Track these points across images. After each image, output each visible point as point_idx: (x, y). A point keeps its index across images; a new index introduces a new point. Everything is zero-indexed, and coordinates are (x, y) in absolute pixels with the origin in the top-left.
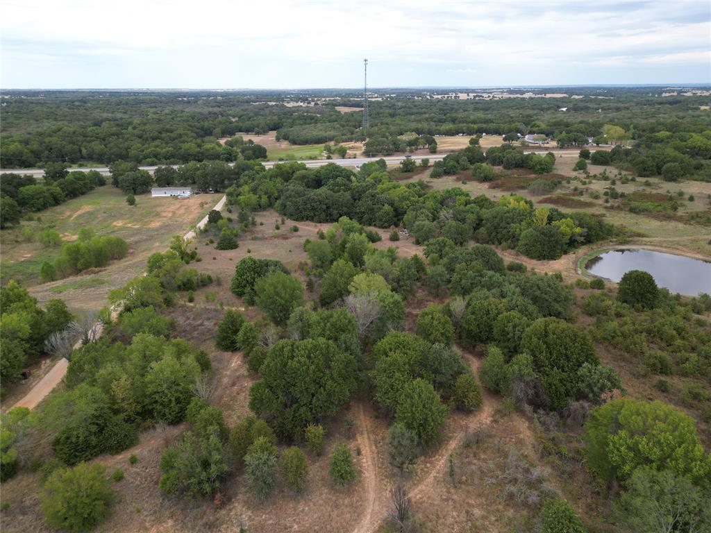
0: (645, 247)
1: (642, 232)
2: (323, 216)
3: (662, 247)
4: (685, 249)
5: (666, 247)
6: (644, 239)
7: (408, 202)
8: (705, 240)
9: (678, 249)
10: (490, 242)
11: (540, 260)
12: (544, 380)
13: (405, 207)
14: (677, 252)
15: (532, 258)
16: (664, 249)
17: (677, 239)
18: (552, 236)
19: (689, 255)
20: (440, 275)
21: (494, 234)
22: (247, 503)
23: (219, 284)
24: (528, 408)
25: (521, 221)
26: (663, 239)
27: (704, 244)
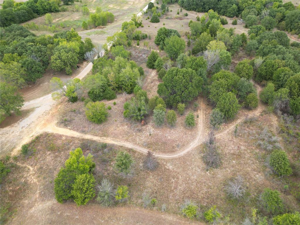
2: (201, 9)
7: (246, 4)
10: (286, 30)
12: (292, 101)
13: (244, 6)
20: (254, 45)
21: (289, 25)
22: (152, 126)
23: (150, 39)
24: (279, 112)
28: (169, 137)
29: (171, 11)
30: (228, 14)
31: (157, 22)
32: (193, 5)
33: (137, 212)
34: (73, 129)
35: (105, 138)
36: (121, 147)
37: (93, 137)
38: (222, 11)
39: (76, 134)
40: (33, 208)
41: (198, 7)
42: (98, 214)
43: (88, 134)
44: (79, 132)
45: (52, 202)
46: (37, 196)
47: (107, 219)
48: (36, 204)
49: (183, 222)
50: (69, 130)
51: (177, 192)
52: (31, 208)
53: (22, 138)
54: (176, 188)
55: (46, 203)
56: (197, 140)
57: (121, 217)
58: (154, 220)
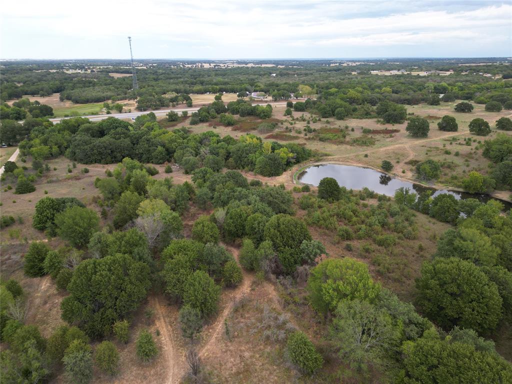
0: (331, 162)
1: (328, 153)
3: (339, 161)
4: (352, 161)
5: (342, 161)
6: (329, 157)
7: (175, 143)
8: (362, 155)
9: (347, 162)
10: (237, 168)
11: (270, 177)
12: (281, 255)
13: (174, 147)
15: (265, 176)
16: (341, 163)
17: (347, 155)
18: (276, 160)
19: (355, 164)
20: (206, 194)
21: (239, 162)
23: (22, 223)
24: (273, 276)
25: (255, 151)
26: (339, 156)
27: (362, 157)
29: (55, 169)
30: (154, 160)
31: (30, 192)
32: (93, 155)
38: (144, 158)
56: (171, 379)
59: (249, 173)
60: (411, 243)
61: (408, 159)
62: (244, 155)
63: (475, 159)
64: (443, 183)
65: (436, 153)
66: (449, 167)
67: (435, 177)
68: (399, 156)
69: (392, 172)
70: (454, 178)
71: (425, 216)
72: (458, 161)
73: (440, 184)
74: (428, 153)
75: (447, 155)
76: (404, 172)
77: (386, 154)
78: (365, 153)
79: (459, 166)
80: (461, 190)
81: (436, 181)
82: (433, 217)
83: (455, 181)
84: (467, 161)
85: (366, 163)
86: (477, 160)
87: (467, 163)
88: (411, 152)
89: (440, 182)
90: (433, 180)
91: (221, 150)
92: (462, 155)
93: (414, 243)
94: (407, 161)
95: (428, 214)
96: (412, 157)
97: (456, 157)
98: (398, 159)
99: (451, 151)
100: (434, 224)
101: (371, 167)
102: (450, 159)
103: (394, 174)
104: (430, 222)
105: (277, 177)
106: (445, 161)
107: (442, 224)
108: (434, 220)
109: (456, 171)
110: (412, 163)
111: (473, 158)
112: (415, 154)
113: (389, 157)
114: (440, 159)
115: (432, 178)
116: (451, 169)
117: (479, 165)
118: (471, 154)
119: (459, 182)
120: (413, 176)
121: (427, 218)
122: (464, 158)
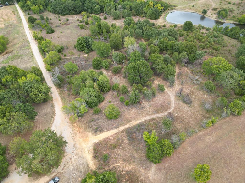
0: (177, 10)
1: (174, 5)
2: (73, 12)
3: (181, 9)
4: (187, 9)
5: (182, 9)
6: (176, 7)
7: (104, 3)
8: (191, 5)
9: (185, 9)
10: (137, 15)
11: (155, 20)
12: (190, 57)
13: (104, 5)
14: (185, 10)
15: (152, 19)
16: (182, 10)
17: (184, 6)
18: (157, 11)
19: (189, 11)
21: (137, 12)
22: (145, 101)
23: (67, 48)
25: (145, 7)
26: (181, 7)
27: (191, 7)
28: (159, 102)
29: (51, 19)
30: (95, 12)
31: (53, 33)
32: (66, 10)
33: (189, 141)
34: (109, 130)
35: (131, 123)
36: (145, 121)
37: (125, 127)
38: (91, 11)
39: (114, 131)
40: (150, 177)
41: (70, 11)
42: (178, 154)
43: (121, 127)
44: (114, 129)
45: (154, 167)
46: (143, 171)
47: (182, 153)
48: (148, 174)
49: (206, 131)
50: (106, 132)
51: (191, 122)
52: (148, 178)
53: (84, 157)
54: (189, 121)
55: (152, 170)
56: (171, 96)
57: (187, 147)
58: (197, 138)
59: (144, 18)
60: (225, 48)
61: (212, 7)
62: (140, 8)
63: (242, 6)
64: (229, 20)
65: (224, 3)
66: (231, 11)
67: (226, 17)
68: (208, 6)
69: (206, 15)
70: (234, 17)
71: (226, 36)
72: (235, 7)
73: (228, 20)
74: (221, 3)
75: (229, 5)
76: (212, 15)
77: (202, 5)
78: (192, 4)
79: (235, 10)
80: (237, 23)
81: (226, 19)
82: (229, 37)
83: (234, 18)
84: (238, 7)
85: (194, 10)
86: (242, 7)
87: (238, 8)
88: (213, 3)
89: (228, 19)
90: (225, 18)
91: (127, 6)
92: (236, 4)
93: (226, 48)
94: (212, 8)
95: (227, 35)
96: (213, 6)
97: (233, 6)
98: (208, 7)
99: (231, 2)
100: (230, 40)
101: (196, 12)
102: (231, 6)
103: (208, 16)
104: (229, 39)
105: (158, 20)
106: (229, 8)
107: (233, 39)
108: (230, 38)
109: (234, 13)
110: (215, 9)
111: (240, 6)
112: (215, 4)
113: (204, 6)
114: (226, 7)
115: (225, 17)
116: (232, 12)
117: (243, 10)
118: (240, 3)
119: (236, 19)
120: (216, 16)
121: (227, 37)
122: (237, 6)
